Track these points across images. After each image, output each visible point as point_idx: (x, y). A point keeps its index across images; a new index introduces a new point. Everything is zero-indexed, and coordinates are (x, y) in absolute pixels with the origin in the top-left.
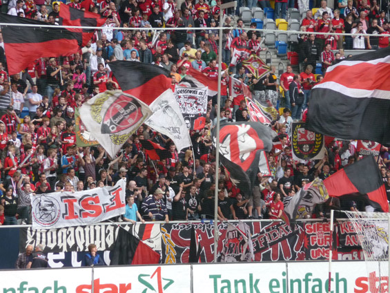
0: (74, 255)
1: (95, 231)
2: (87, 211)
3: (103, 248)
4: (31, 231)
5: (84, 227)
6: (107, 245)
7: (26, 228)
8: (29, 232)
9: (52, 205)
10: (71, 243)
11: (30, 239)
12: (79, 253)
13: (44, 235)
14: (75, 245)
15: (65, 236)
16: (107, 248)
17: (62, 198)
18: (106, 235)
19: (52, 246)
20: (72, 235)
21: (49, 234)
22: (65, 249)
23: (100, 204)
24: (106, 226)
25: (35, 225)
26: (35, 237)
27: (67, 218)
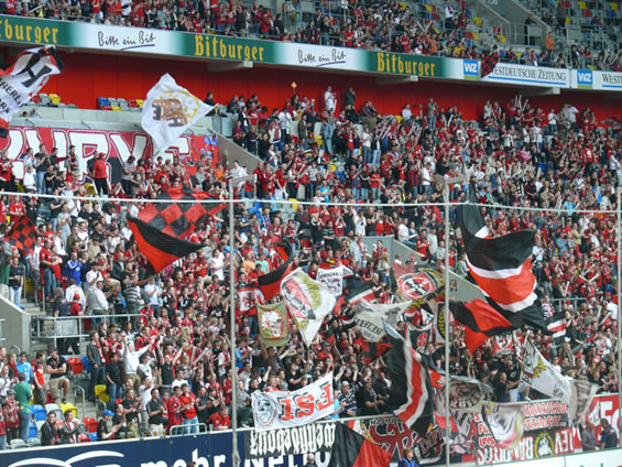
0: (291, 458)
1: (307, 430)
2: (303, 410)
3: (315, 449)
4: (254, 434)
5: (298, 427)
6: (318, 446)
7: (249, 432)
8: (252, 435)
9: (268, 404)
10: (288, 446)
11: (253, 443)
12: (295, 456)
13: (265, 438)
14: (292, 448)
15: (282, 438)
16: (318, 450)
17: (279, 399)
18: (317, 434)
19: (272, 450)
21: (269, 436)
22: (283, 453)
23: (314, 401)
24: (316, 424)
25: (257, 428)
26: (258, 440)
27: (284, 419)
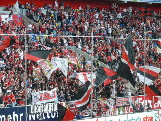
0: (43, 114)
1: (48, 106)
3: (51, 112)
4: (32, 107)
5: (46, 105)
6: (52, 111)
7: (31, 106)
8: (32, 108)
11: (32, 110)
12: (45, 114)
13: (35, 108)
14: (44, 111)
15: (41, 108)
17: (39, 94)
18: (51, 107)
19: (38, 112)
20: (43, 108)
21: (37, 108)
22: (41, 113)
23: (50, 96)
24: (51, 104)
26: (33, 109)
